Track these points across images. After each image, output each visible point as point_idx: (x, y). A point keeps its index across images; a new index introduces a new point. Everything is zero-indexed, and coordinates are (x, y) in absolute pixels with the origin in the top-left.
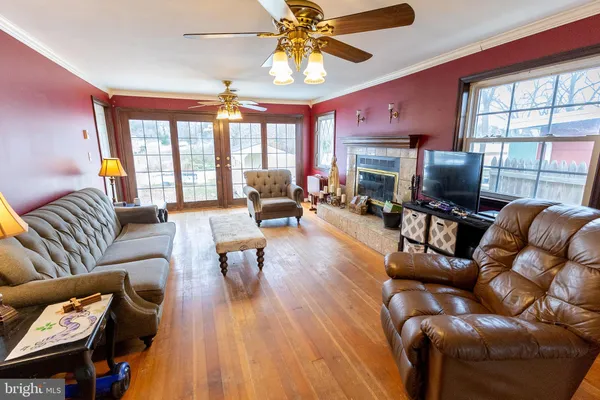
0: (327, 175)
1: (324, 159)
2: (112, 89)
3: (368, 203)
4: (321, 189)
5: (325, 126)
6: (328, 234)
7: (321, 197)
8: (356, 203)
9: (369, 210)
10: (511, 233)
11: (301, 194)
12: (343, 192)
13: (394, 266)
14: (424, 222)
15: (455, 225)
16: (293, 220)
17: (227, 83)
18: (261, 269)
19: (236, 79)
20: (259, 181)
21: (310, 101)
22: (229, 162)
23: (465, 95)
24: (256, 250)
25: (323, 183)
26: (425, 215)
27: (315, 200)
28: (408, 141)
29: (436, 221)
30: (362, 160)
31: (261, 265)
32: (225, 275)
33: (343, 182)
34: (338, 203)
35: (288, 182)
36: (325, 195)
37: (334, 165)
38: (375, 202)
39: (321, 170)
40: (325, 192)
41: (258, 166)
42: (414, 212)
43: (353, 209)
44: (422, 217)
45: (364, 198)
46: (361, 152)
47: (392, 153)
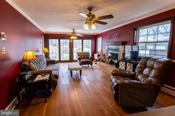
0: (100, 54)
1: (99, 50)
3: (111, 61)
4: (98, 57)
5: (100, 40)
6: (100, 69)
8: (108, 61)
9: (111, 63)
10: (143, 64)
11: (93, 58)
12: (104, 58)
13: (114, 73)
16: (90, 65)
17: (74, 30)
18: (81, 76)
19: (76, 29)
20: (81, 55)
21: (95, 34)
22: (73, 50)
24: (79, 71)
25: (99, 56)
27: (97, 60)
28: (121, 43)
29: (128, 64)
30: (110, 49)
31: (81, 75)
32: (72, 77)
33: (104, 56)
34: (103, 61)
35: (89, 55)
36: (99, 59)
37: (102, 51)
38: (113, 61)
39: (98, 52)
41: (81, 51)
43: (107, 63)
45: (110, 60)
46: (110, 47)
47: (118, 47)
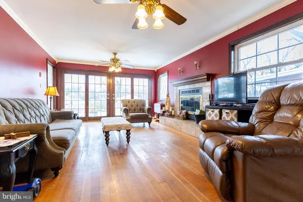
1: (162, 96)
2: (58, 59)
3: (187, 113)
4: (161, 109)
5: (163, 79)
6: (165, 130)
7: (162, 113)
8: (180, 114)
9: (187, 117)
10: (270, 103)
11: (151, 110)
12: (173, 109)
14: (218, 114)
15: (236, 112)
16: (147, 124)
17: (115, 54)
18: (128, 142)
20: (129, 105)
21: (155, 68)
22: (114, 96)
23: (232, 52)
24: (126, 131)
25: (162, 106)
26: (218, 110)
27: (158, 115)
28: (206, 77)
29: (224, 112)
30: (183, 92)
32: (107, 145)
33: (173, 106)
34: (171, 116)
35: (144, 105)
36: (164, 112)
37: (168, 96)
38: (190, 113)
39: (160, 101)
40: (163, 110)
41: (129, 97)
42: (212, 110)
43: (178, 117)
44: (217, 111)
45: (184, 111)
46: (182, 88)
47: (197, 86)
